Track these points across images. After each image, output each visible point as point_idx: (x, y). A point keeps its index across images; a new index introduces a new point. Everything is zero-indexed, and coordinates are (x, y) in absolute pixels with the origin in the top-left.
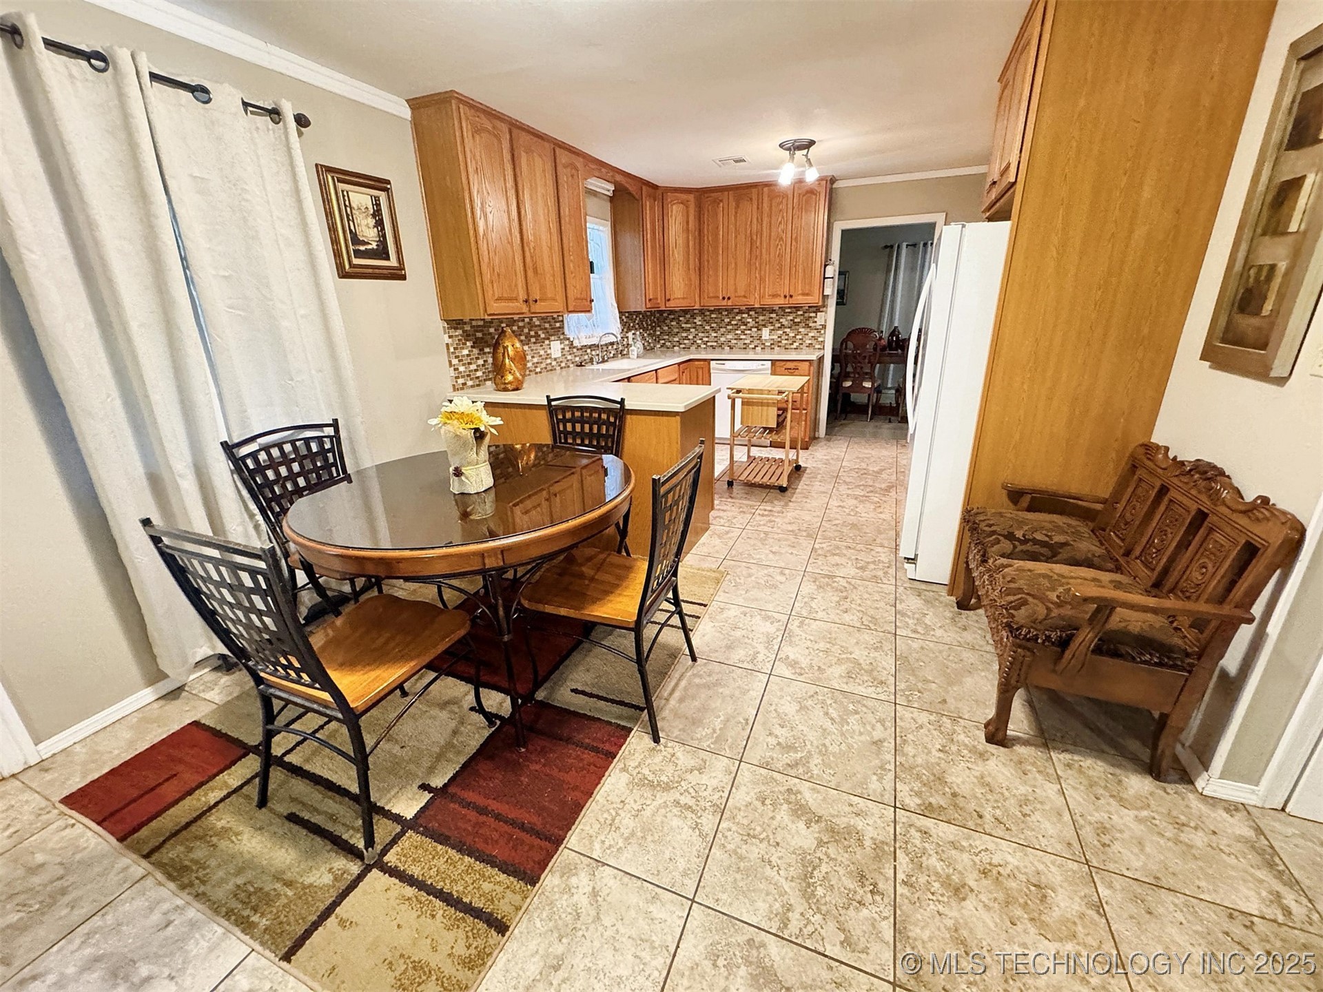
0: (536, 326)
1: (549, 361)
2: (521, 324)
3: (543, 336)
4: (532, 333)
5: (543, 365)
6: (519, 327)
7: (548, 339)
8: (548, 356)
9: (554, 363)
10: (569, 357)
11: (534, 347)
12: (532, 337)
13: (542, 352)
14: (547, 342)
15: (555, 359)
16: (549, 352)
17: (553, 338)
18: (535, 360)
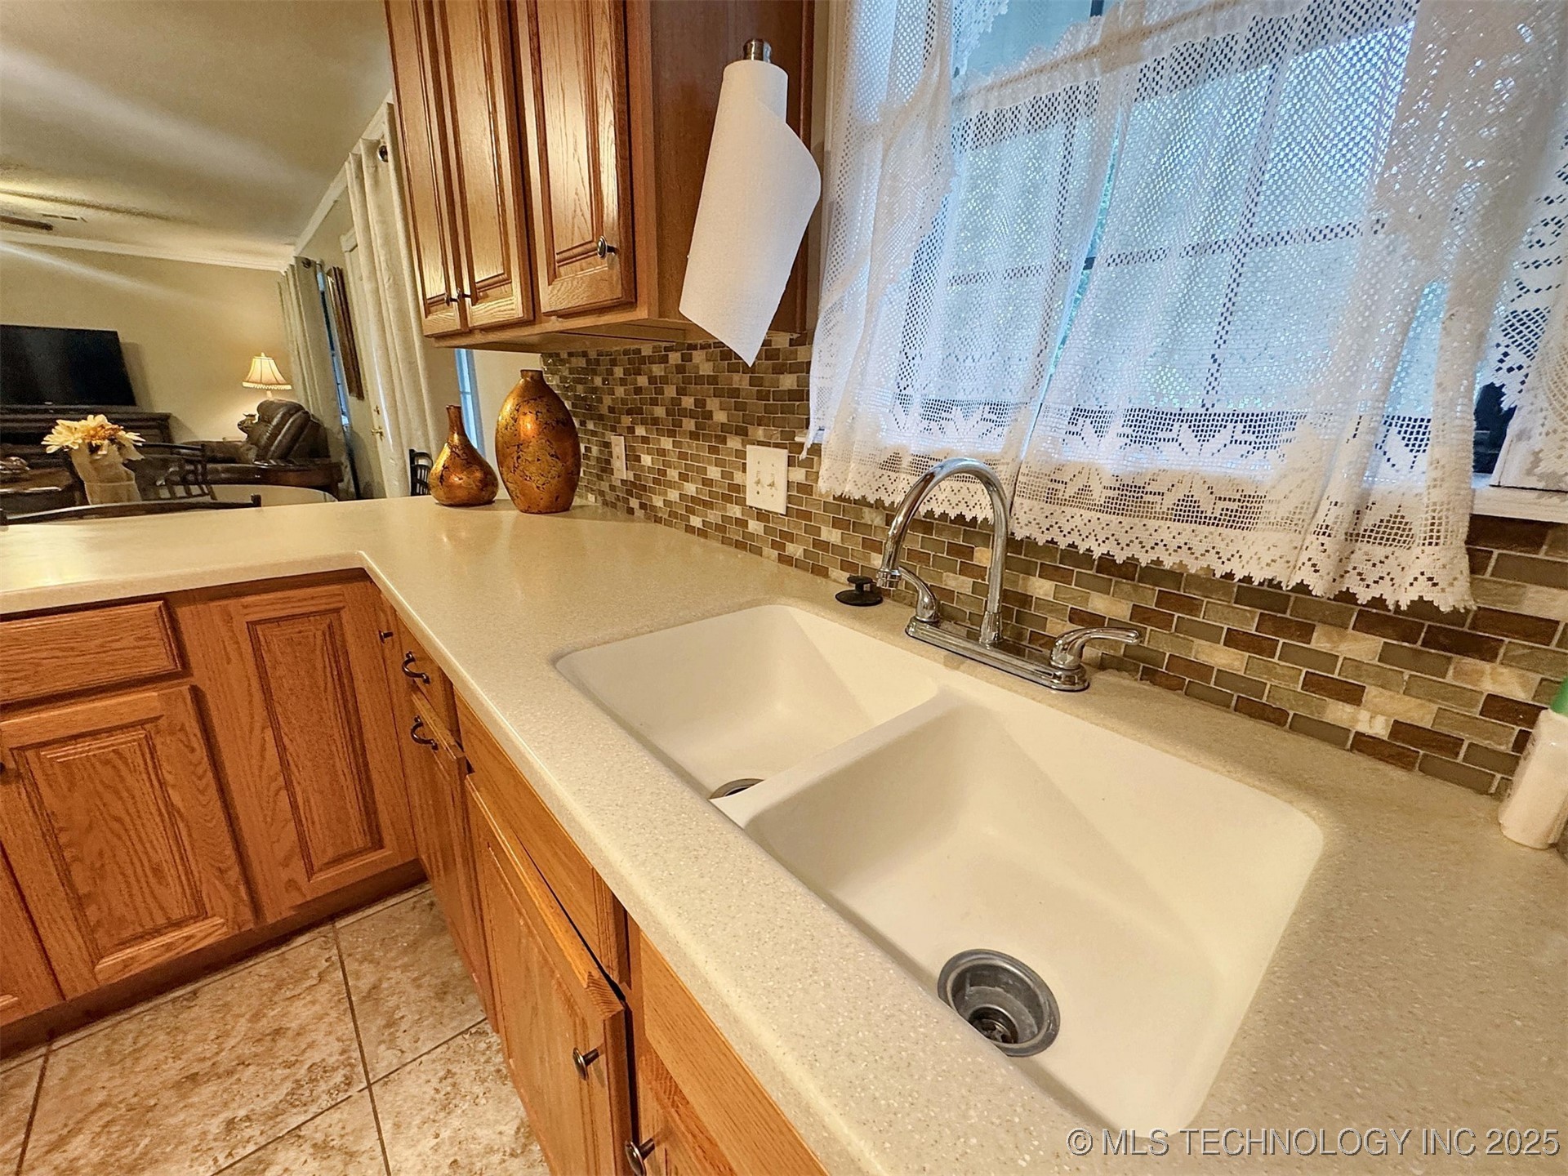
0: (699, 380)
1: (735, 511)
2: (657, 370)
3: (720, 417)
4: (688, 402)
5: (714, 516)
6: (652, 380)
7: (742, 432)
8: (735, 493)
9: (754, 526)
10: (831, 535)
11: (691, 447)
12: (684, 413)
13: (714, 473)
14: (734, 443)
15: (762, 515)
16: (738, 478)
17: (760, 433)
18: (691, 489)
